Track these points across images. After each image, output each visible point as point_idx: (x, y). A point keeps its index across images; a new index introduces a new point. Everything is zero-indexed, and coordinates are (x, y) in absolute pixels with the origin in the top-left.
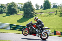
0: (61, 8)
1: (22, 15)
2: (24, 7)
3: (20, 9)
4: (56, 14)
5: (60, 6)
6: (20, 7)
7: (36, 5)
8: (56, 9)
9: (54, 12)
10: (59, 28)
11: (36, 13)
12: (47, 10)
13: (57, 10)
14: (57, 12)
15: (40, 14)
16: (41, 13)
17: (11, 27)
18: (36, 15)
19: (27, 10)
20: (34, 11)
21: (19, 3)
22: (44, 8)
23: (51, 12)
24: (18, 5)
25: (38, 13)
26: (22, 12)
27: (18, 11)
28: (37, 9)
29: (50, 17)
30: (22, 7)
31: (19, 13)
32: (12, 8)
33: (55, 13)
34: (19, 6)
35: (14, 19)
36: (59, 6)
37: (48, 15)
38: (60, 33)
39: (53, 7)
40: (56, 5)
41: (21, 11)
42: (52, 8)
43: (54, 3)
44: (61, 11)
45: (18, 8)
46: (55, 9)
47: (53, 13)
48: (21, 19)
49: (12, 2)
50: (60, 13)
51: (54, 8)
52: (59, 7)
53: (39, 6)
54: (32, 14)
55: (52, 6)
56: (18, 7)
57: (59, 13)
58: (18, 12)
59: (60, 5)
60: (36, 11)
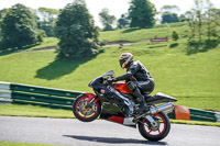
0: (190, 25)
1: (54, 50)
2: (58, 24)
3: (44, 28)
4: (173, 46)
5: (187, 17)
6: (45, 22)
7: (104, 15)
8: (174, 29)
9: (166, 39)
10: (184, 94)
11: (102, 44)
12: (143, 30)
13: (178, 32)
14: (175, 37)
15: (118, 45)
16: (121, 42)
17: (13, 95)
18: (102, 51)
19: (70, 34)
20: (95, 37)
21: (42, 10)
22: (132, 25)
23: (155, 39)
24: (39, 15)
25: (110, 43)
26: (55, 41)
27: (39, 37)
28: (105, 30)
29: (154, 58)
30: (54, 24)
31: (43, 45)
32: (18, 25)
33: (171, 41)
34: (42, 17)
35: (25, 67)
36: (182, 16)
37: (146, 48)
38: (188, 112)
39: (162, 22)
40: (175, 15)
41: (49, 36)
42: (158, 23)
43: (165, 7)
44: (190, 35)
45: (39, 26)
46: (170, 29)
47: (164, 43)
48: (52, 65)
49: (17, 5)
50: (186, 40)
51: (166, 24)
52: (183, 19)
53: (113, 18)
54: (89, 46)
55: (158, 18)
56: (39, 24)
57: (182, 41)
58: (40, 40)
59: (188, 12)
60: (102, 37)
